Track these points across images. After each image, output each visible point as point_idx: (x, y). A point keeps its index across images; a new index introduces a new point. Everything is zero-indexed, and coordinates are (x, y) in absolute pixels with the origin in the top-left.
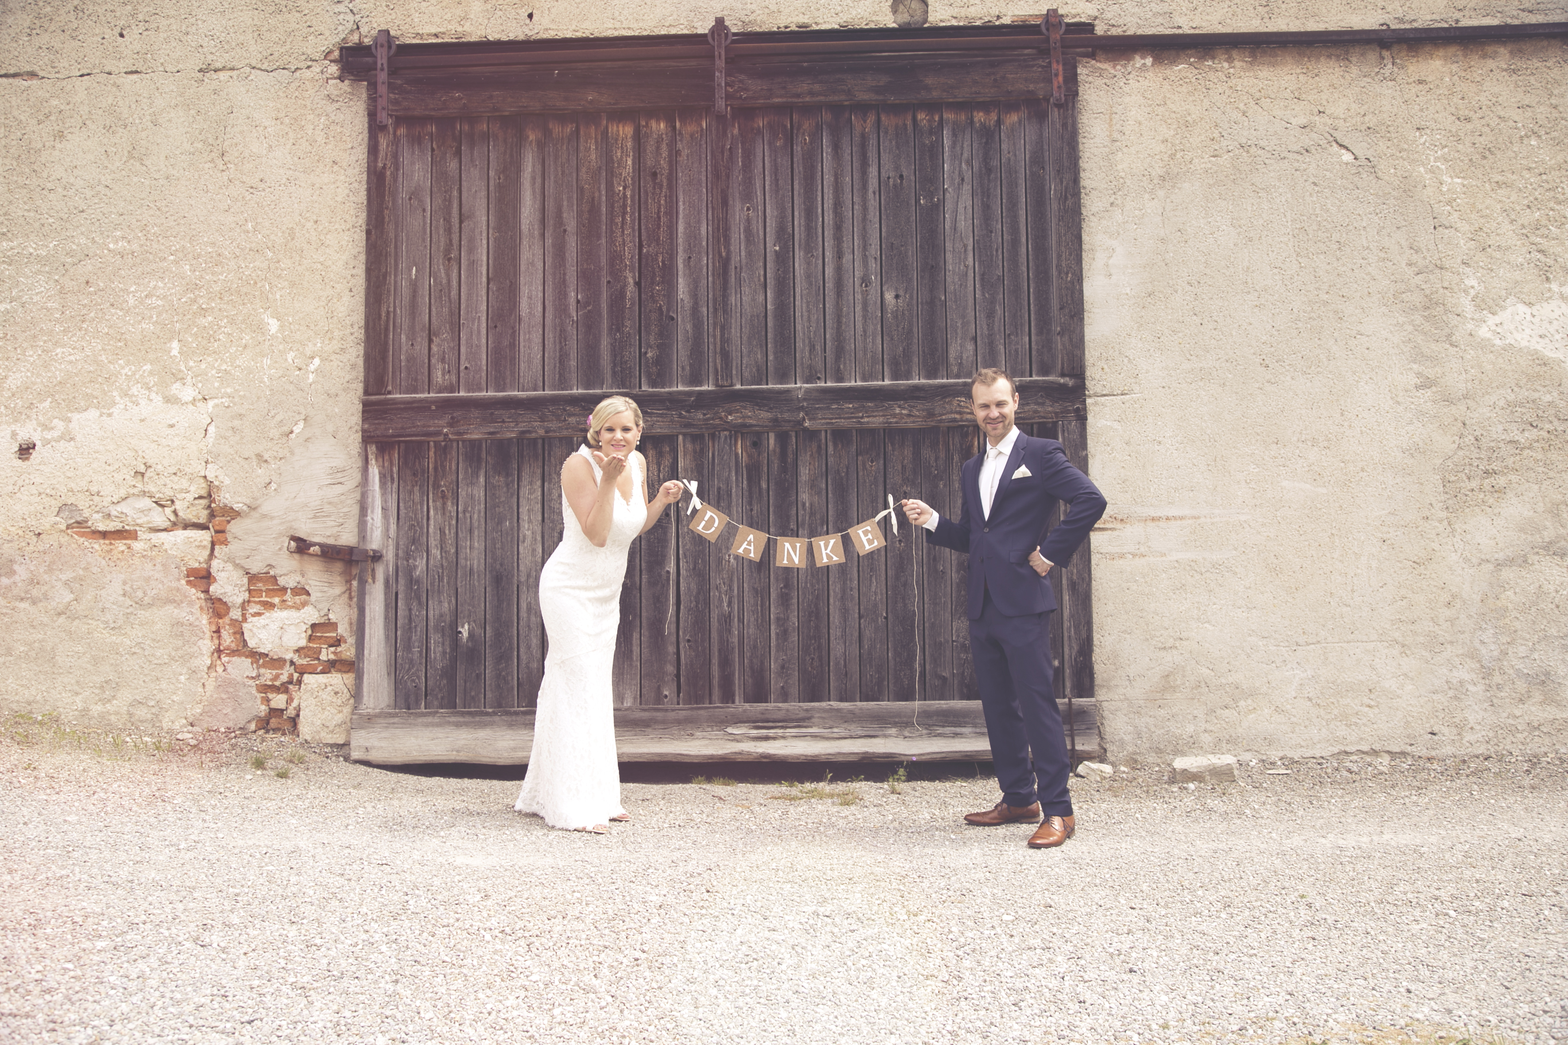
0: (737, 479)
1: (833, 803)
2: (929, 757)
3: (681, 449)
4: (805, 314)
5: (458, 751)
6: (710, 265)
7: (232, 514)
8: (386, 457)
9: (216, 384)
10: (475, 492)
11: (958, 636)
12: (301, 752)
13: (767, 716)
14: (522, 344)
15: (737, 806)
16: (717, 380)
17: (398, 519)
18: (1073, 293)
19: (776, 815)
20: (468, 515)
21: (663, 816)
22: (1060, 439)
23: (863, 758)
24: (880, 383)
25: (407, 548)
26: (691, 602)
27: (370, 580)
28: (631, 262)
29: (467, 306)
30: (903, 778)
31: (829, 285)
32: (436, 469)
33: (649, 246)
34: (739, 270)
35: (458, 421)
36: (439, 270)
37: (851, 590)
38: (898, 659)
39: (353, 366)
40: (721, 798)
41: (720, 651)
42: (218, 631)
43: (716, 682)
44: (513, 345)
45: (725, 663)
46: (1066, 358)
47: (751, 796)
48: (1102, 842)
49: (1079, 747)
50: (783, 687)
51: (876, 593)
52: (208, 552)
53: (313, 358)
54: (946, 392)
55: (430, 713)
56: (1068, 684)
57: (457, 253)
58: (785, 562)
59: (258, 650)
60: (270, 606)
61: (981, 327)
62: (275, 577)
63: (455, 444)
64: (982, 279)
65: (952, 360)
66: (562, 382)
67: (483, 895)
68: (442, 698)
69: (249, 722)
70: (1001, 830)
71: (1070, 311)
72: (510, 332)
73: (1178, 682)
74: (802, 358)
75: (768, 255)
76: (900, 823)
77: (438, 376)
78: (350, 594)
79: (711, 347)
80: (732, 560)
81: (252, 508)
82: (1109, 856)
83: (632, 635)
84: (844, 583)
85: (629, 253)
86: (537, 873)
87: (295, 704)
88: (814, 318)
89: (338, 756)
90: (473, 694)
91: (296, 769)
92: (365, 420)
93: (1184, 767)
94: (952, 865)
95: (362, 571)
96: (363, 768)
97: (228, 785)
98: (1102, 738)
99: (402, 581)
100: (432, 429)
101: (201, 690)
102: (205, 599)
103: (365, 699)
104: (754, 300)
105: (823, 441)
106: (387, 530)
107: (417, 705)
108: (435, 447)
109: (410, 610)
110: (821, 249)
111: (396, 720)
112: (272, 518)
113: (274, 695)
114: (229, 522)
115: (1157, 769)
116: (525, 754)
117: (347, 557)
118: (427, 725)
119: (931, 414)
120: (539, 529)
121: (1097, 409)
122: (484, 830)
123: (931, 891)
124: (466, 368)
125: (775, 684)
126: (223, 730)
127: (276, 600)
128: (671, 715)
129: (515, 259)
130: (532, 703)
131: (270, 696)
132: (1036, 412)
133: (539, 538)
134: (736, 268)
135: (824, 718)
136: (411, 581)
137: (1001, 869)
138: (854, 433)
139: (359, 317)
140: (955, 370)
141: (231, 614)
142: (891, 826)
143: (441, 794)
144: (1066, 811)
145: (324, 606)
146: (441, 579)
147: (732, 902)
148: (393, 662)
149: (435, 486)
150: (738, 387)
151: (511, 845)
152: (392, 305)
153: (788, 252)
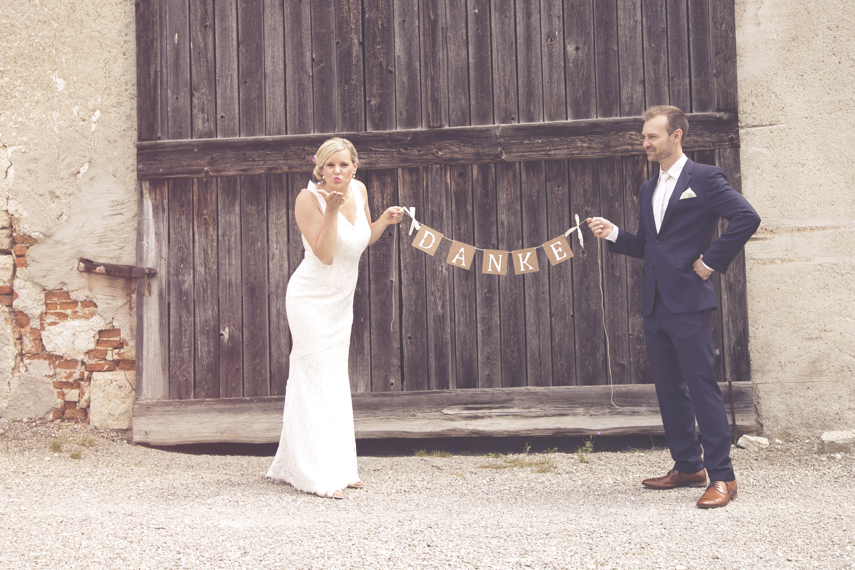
0: (447, 204)
1: (532, 471)
2: (611, 431)
3: (400, 180)
4: (501, 65)
5: (222, 433)
6: (421, 26)
7: (30, 241)
8: (158, 192)
9: (14, 134)
10: (232, 219)
11: (633, 330)
12: (91, 437)
13: (477, 399)
14: (267, 96)
15: (452, 474)
16: (429, 122)
17: (169, 242)
18: (727, 40)
19: (485, 481)
20: (226, 238)
21: (391, 483)
22: (717, 164)
23: (557, 433)
24: (564, 121)
25: (177, 266)
26: (411, 306)
27: (147, 293)
28: (356, 26)
29: (221, 66)
30: (590, 449)
31: (521, 41)
32: (199, 200)
33: (370, 12)
34: (445, 30)
35: (216, 161)
36: (197, 35)
37: (543, 294)
38: (583, 350)
39: (128, 117)
40: (439, 468)
41: (436, 346)
42: (20, 338)
43: (433, 371)
44: (260, 97)
45: (440, 355)
46: (721, 96)
47: (464, 466)
48: (760, 503)
49: (739, 423)
50: (488, 375)
51: (564, 296)
52: (10, 273)
53: (94, 111)
54: (619, 127)
55: (198, 402)
56: (728, 370)
57: (212, 21)
58: (490, 270)
59: (54, 353)
60: (65, 316)
61: (649, 72)
62: (67, 293)
63: (214, 180)
64: (649, 32)
65: (624, 100)
66: (302, 127)
67: (242, 552)
68: (208, 389)
69: (48, 413)
70: (674, 493)
71: (725, 56)
72: (257, 86)
73: (824, 368)
74: (499, 102)
75: (469, 17)
76: (588, 487)
77: (199, 124)
78: (130, 305)
79: (423, 95)
80: (444, 271)
81: (47, 236)
82: (767, 515)
83: (363, 334)
84: (538, 288)
85: (354, 18)
86: (288, 533)
87: (86, 397)
88: (508, 69)
89: (122, 439)
90: (233, 385)
91: (87, 451)
92: (139, 161)
93: (831, 439)
94: (632, 522)
95: (140, 286)
96: (143, 449)
97: (30, 466)
98: (759, 415)
99: (173, 294)
100: (195, 168)
101: (6, 387)
102: (9, 312)
103: (144, 391)
104: (458, 55)
105: (518, 171)
106: (160, 251)
107: (188, 396)
108: (198, 182)
109: (180, 317)
110: (513, 11)
111: (170, 408)
112: (64, 244)
113: (69, 390)
114: (28, 248)
115: (807, 441)
116: (277, 434)
117: (127, 275)
118: (196, 412)
119: (607, 146)
120: (285, 249)
121: (748, 138)
122: (243, 498)
123: (615, 544)
124: (222, 117)
125: (482, 372)
126: (25, 420)
127: (69, 312)
128: (397, 400)
129: (260, 26)
130: (282, 391)
131: (65, 391)
132: (696, 142)
133: (285, 256)
134: (442, 28)
135: (523, 400)
136: (181, 293)
137: (674, 525)
138: (543, 164)
139: (132, 76)
140: (627, 108)
141: (31, 324)
142: (581, 490)
143: (208, 469)
144: (729, 477)
145: (109, 316)
146: (205, 291)
147: (449, 554)
148: (167, 360)
149: (200, 215)
150: (447, 127)
151: (266, 510)
152: (159, 66)
153: (486, 14)
